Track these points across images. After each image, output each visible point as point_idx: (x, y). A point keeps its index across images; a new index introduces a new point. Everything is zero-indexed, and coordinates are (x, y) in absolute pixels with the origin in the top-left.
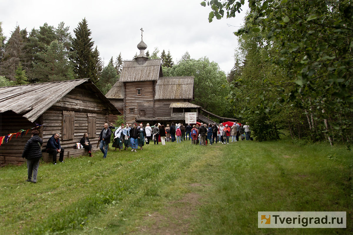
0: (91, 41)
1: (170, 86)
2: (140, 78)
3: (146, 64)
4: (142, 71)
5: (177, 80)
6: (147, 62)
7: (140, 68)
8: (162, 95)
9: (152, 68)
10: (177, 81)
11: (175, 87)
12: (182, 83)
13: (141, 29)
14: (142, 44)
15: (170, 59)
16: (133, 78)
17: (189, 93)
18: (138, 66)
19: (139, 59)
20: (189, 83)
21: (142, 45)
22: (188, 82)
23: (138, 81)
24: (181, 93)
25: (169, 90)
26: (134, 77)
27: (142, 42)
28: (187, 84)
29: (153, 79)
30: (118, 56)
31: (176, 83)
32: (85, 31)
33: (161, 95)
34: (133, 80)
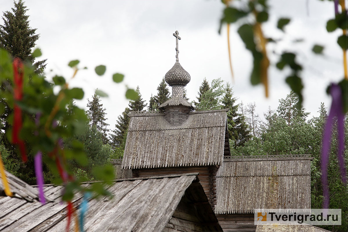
0: (37, 60)
1: (252, 181)
2: (177, 159)
3: (189, 122)
4: (179, 140)
5: (269, 165)
6: (191, 118)
7: (175, 132)
8: (234, 203)
9: (206, 133)
10: (269, 168)
11: (265, 184)
12: (283, 173)
13: (176, 35)
14: (178, 72)
15: (233, 108)
16: (157, 159)
17: (302, 199)
18: (168, 127)
19: (171, 110)
20: (299, 171)
21: (178, 74)
22: (296, 169)
23: (172, 167)
24: (281, 197)
25: (249, 189)
26: (160, 156)
27: (177, 66)
28: (296, 175)
29: (210, 161)
30: (92, 100)
31: (266, 173)
32: (22, 34)
33: (231, 202)
34: (159, 163)
